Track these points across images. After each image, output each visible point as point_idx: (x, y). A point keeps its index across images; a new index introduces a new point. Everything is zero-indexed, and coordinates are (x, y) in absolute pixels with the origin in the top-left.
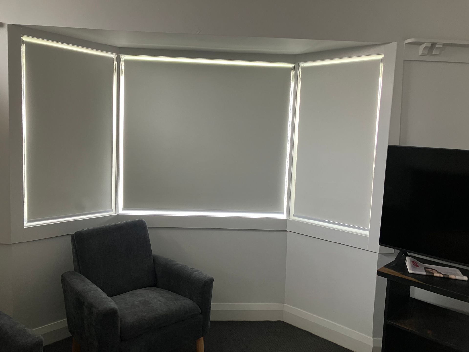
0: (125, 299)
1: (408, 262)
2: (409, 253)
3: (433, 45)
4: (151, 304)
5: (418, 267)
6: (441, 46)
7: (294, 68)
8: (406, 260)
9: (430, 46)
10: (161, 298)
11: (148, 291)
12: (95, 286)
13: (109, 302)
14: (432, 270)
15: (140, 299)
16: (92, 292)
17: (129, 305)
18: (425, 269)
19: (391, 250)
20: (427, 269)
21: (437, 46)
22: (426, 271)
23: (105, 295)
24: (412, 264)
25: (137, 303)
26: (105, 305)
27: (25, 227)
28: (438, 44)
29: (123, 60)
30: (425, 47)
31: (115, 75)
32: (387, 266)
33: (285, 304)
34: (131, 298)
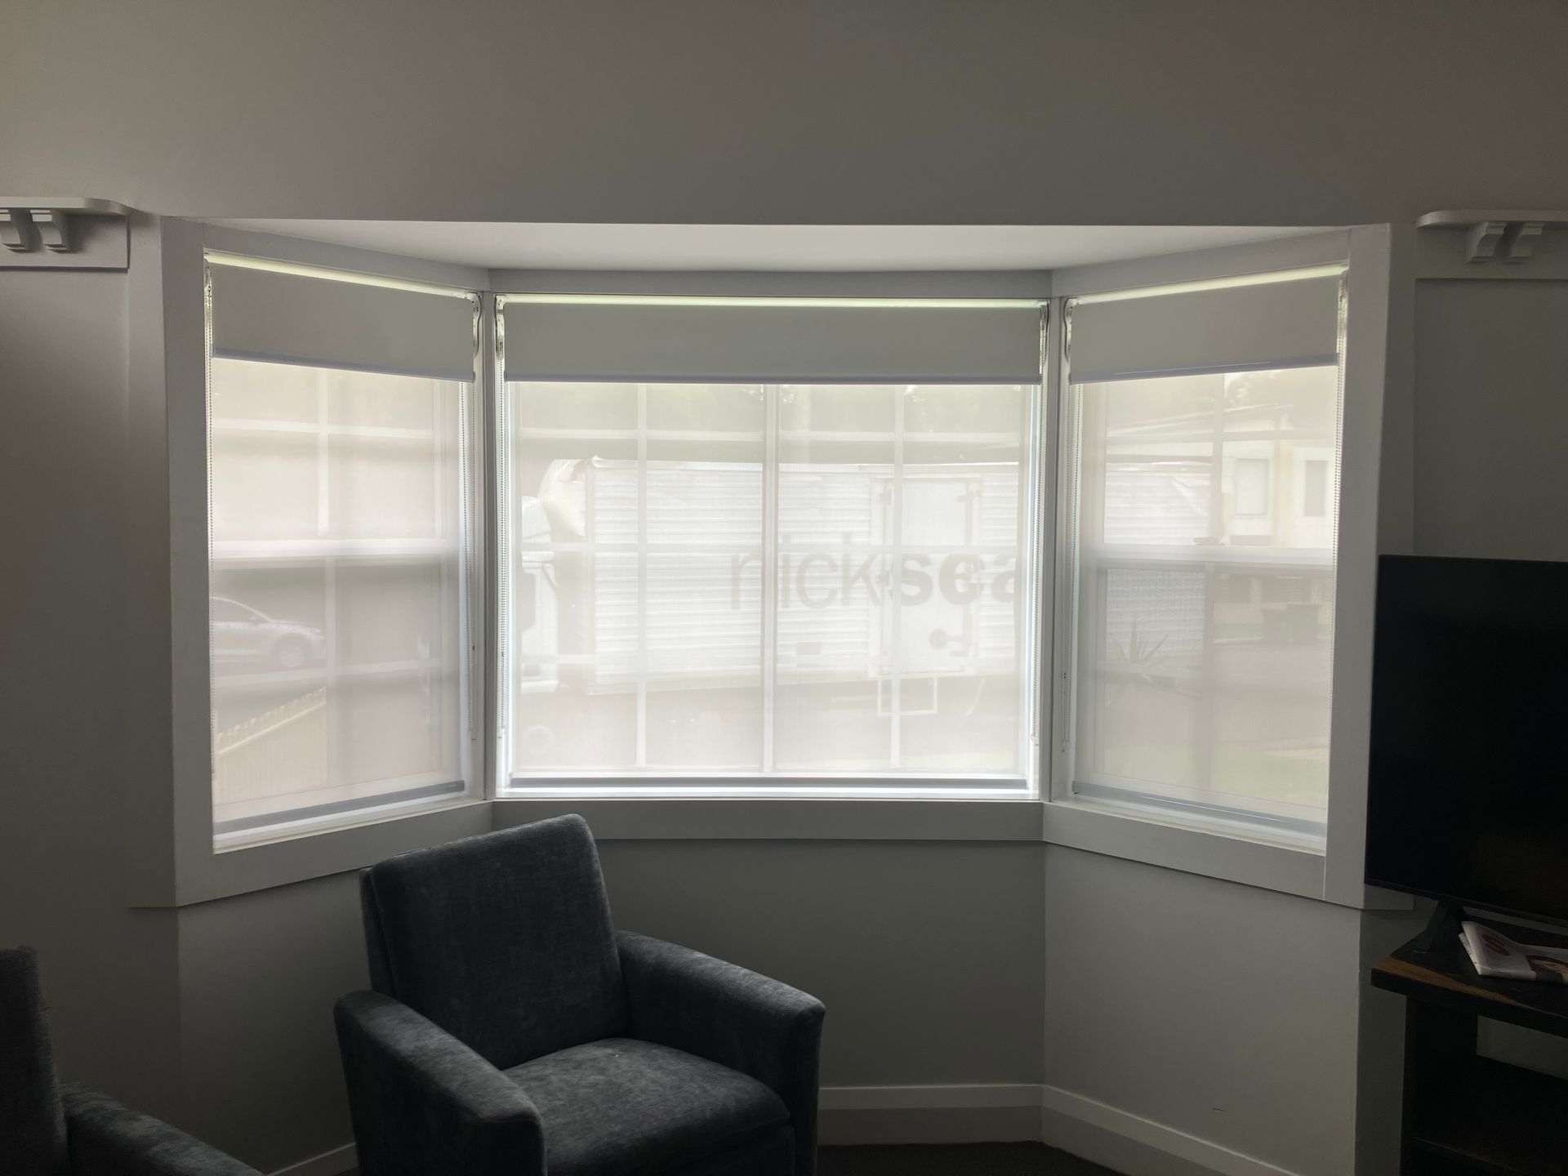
0: (542, 1080)
1: (1471, 940)
2: (1469, 911)
3: (1512, 230)
4: (632, 1095)
5: (1507, 954)
6: (1539, 232)
7: (1046, 313)
8: (1462, 931)
9: (1501, 232)
10: (659, 1074)
11: (609, 1051)
12: (451, 1041)
13: (507, 1092)
14: (1552, 963)
15: (592, 1077)
16: (449, 1058)
17: (560, 1099)
18: (1530, 962)
19: (1404, 901)
20: (1537, 962)
21: (1525, 232)
22: (1534, 967)
23: (488, 1068)
24: (1487, 945)
25: (586, 1090)
26: (497, 1101)
27: (217, 852)
28: (1527, 225)
29: (501, 308)
30: (1486, 236)
31: (477, 357)
32: (1402, 954)
33: (1045, 1086)
34: (565, 1077)
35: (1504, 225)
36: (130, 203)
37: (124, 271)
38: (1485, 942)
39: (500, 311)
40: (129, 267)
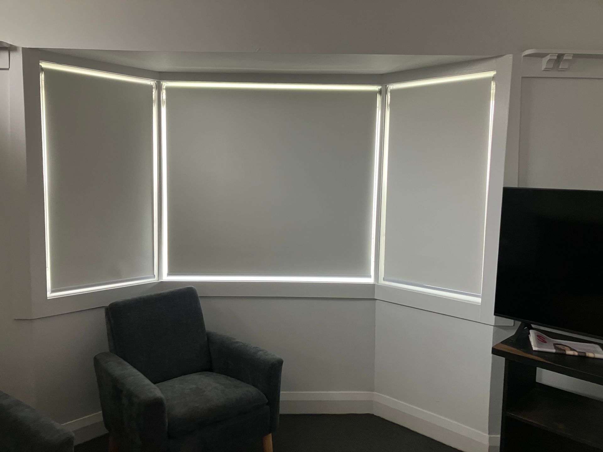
0: (172, 386)
1: (532, 337)
2: (533, 326)
3: (560, 57)
4: (205, 393)
5: (545, 342)
6: (571, 58)
7: (380, 92)
8: (529, 334)
9: (556, 58)
10: (217, 385)
13: (153, 390)
14: (564, 346)
15: (191, 386)
16: (132, 378)
17: (178, 394)
18: (554, 346)
19: (510, 322)
20: (557, 346)
21: (565, 58)
22: (556, 348)
23: (147, 381)
24: (538, 339)
25: (188, 391)
26: (148, 394)
27: (48, 299)
28: (566, 55)
29: (164, 88)
30: (550, 59)
31: (155, 107)
32: (505, 342)
33: (374, 393)
34: (181, 386)
35: (557, 55)
36: (9, 42)
37: (8, 69)
38: (538, 338)
39: (164, 89)
40: (9, 68)
